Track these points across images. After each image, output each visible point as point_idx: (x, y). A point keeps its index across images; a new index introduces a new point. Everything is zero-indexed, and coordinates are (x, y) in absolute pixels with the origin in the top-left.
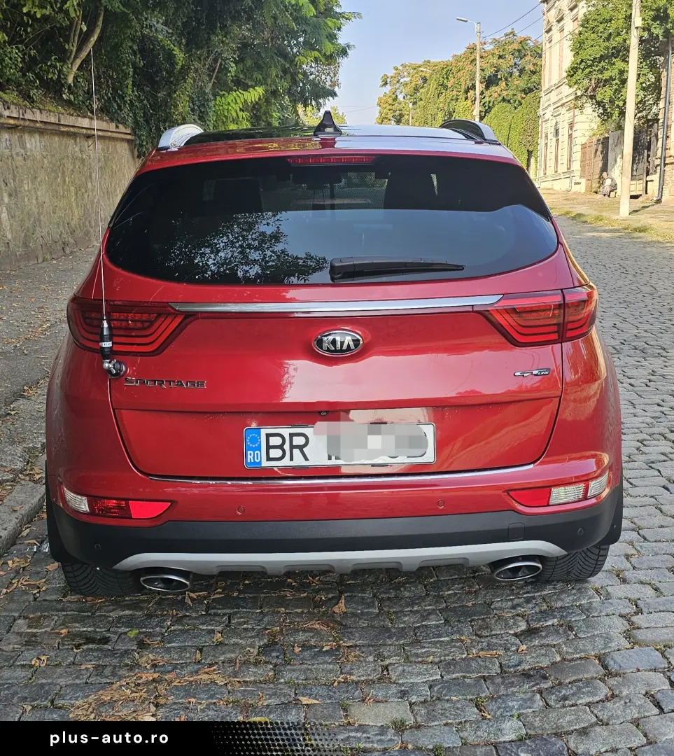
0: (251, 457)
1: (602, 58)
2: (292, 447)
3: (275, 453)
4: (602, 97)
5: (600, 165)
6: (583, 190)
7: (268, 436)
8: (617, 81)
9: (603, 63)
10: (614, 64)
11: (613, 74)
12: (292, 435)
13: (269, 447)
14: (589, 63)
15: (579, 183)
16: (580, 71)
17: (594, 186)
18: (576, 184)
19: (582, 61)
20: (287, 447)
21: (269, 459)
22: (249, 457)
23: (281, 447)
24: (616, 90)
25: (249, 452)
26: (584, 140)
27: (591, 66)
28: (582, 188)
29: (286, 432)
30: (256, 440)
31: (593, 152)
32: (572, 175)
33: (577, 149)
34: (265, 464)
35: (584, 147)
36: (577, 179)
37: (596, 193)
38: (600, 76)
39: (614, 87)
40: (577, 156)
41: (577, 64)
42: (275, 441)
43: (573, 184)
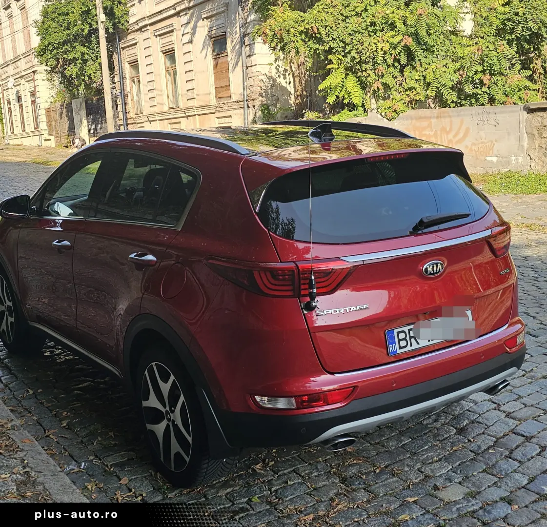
0: (392, 348)
1: (65, 43)
2: (411, 338)
3: (403, 343)
4: (70, 72)
5: (67, 125)
6: (53, 145)
7: (398, 333)
8: (80, 61)
9: (66, 47)
10: (75, 47)
11: (76, 56)
12: (409, 330)
13: (400, 340)
14: (56, 46)
15: (50, 140)
16: (49, 52)
17: (63, 142)
18: (46, 140)
19: (50, 44)
20: (408, 338)
21: (401, 348)
22: (390, 349)
23: (405, 339)
24: (80, 68)
25: (390, 346)
26: (47, 105)
27: (58, 48)
28: (52, 143)
29: (406, 329)
30: (393, 338)
31: (58, 115)
32: (40, 134)
33: (42, 112)
34: (399, 351)
35: (48, 111)
36: (46, 136)
37: (67, 147)
38: (65, 56)
39: (79, 66)
40: (43, 118)
41: (45, 46)
42: (402, 336)
43: (43, 140)
